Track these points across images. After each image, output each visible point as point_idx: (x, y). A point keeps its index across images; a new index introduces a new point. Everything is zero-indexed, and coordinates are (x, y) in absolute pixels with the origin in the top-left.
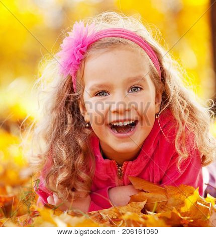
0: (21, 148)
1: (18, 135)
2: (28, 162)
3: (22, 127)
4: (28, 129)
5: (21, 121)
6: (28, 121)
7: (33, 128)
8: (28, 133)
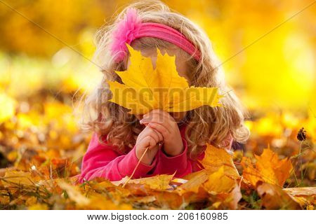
0: (73, 116)
1: (71, 105)
2: (79, 129)
3: (75, 98)
4: (79, 100)
5: (73, 93)
6: (80, 93)
7: (84, 100)
8: (79, 104)
